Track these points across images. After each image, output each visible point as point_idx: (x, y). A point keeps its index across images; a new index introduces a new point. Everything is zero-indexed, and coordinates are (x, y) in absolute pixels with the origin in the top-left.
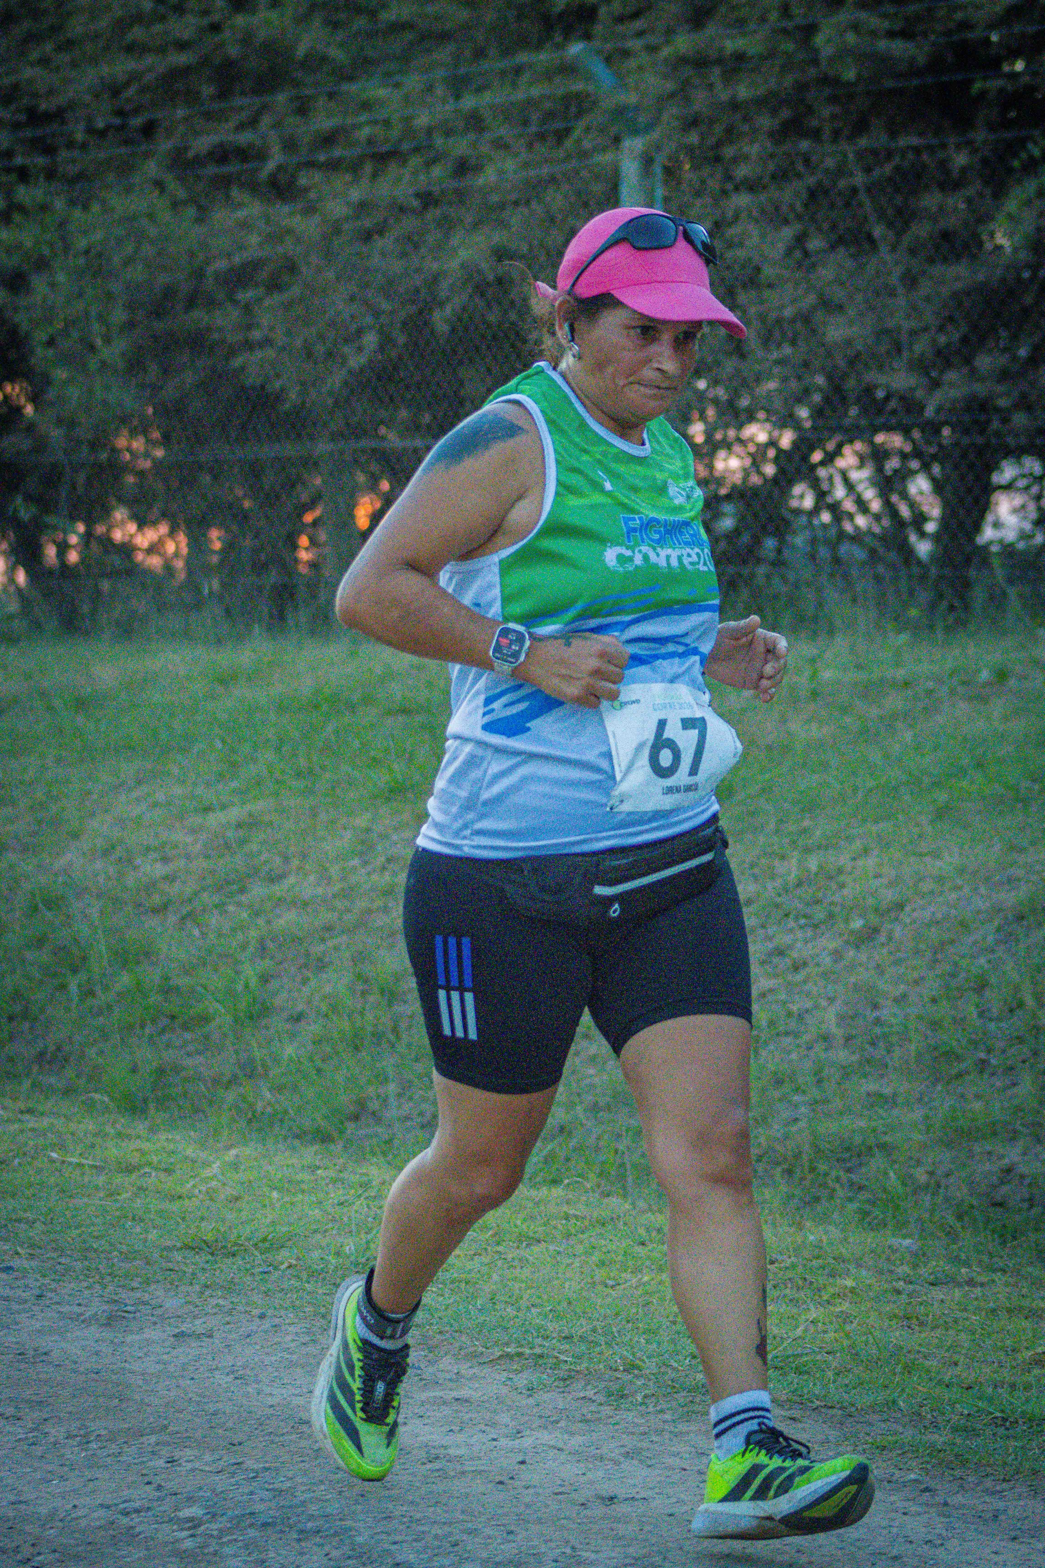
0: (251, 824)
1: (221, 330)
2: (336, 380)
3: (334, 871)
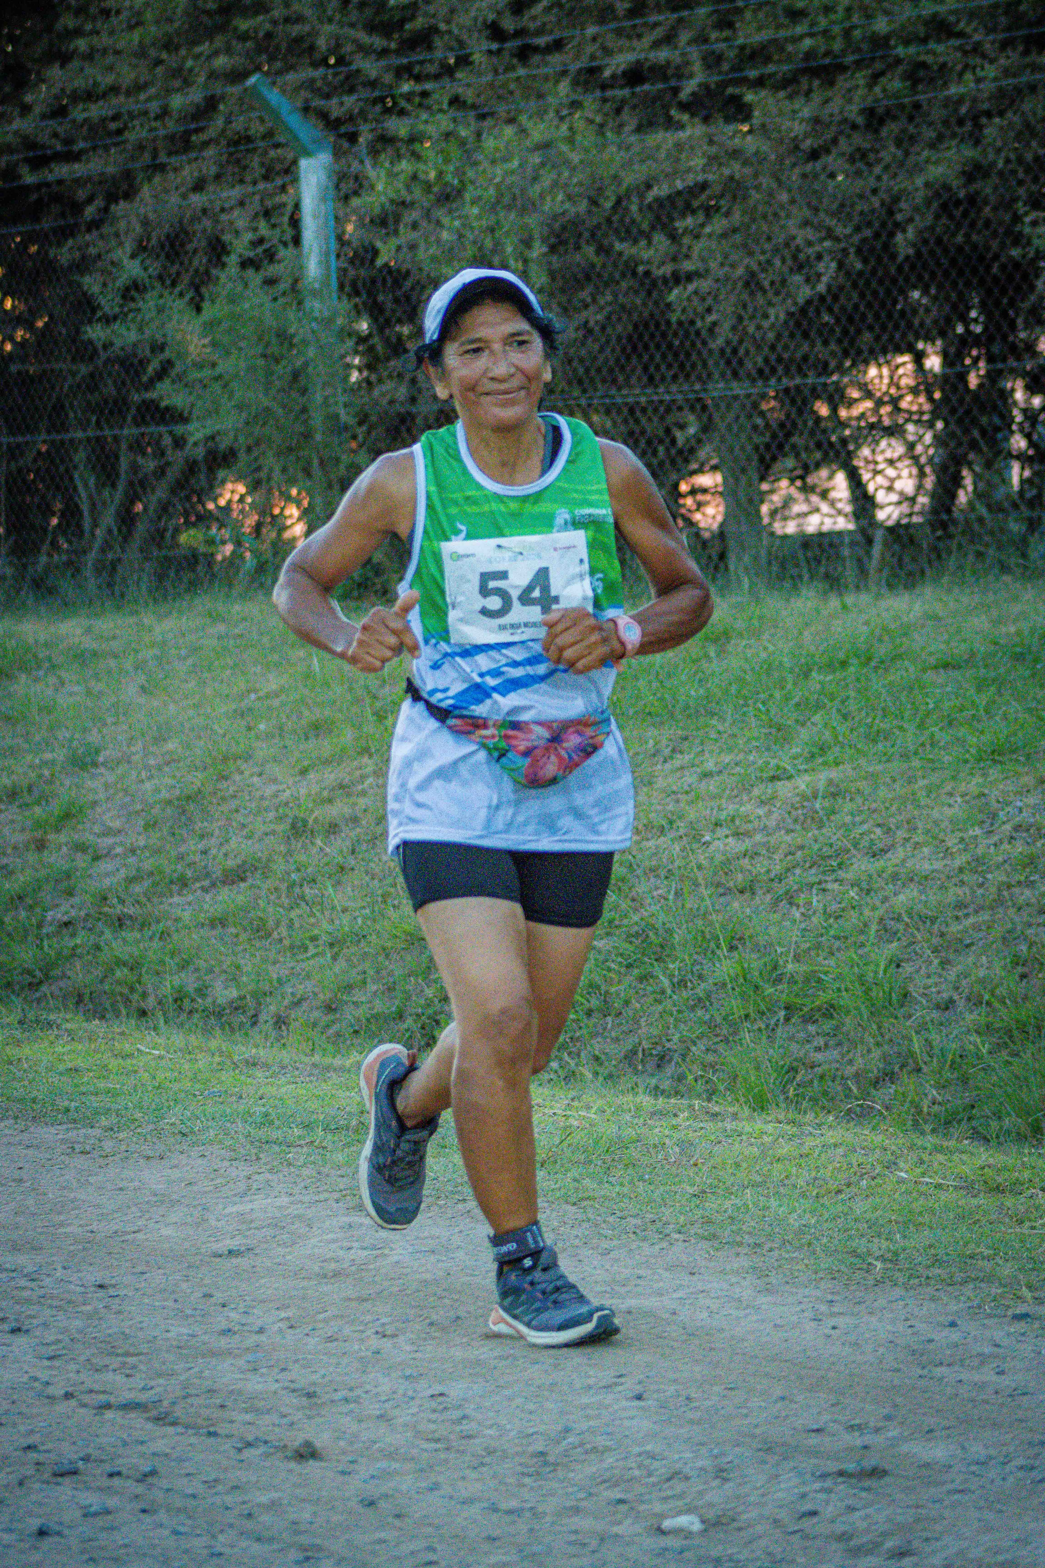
0: (835, 793)
1: (649, 262)
2: (777, 314)
3: (952, 842)
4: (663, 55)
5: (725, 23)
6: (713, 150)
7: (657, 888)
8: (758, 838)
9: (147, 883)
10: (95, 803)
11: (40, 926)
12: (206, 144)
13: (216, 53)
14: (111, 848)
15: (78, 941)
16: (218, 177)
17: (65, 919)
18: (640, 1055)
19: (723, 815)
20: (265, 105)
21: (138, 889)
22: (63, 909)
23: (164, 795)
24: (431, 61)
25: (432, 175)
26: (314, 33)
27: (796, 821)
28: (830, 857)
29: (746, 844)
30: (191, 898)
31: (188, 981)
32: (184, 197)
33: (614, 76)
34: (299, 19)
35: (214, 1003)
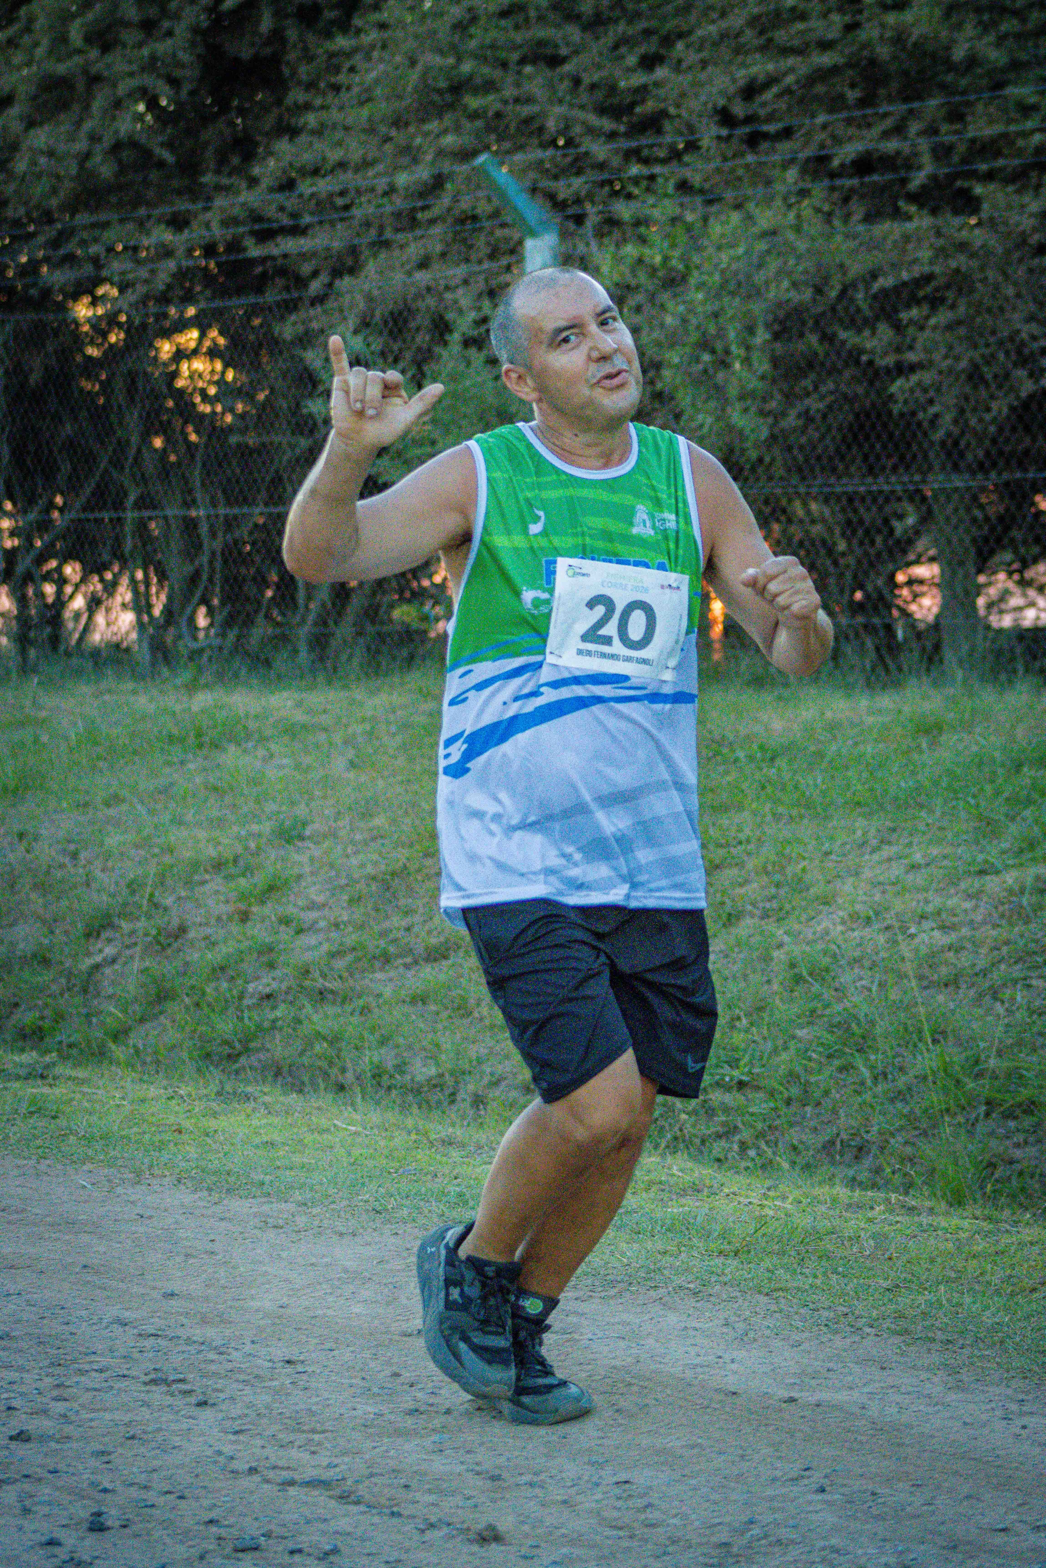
1: (872, 352)
2: (1000, 407)
4: (892, 146)
5: (956, 116)
6: (941, 242)
7: (861, 979)
8: (965, 931)
9: (349, 958)
10: (300, 877)
11: (241, 997)
12: (432, 222)
13: (445, 131)
14: (315, 922)
15: (278, 1013)
16: (443, 255)
17: (268, 990)
18: (838, 1145)
19: (930, 908)
20: (493, 185)
21: (340, 964)
22: (265, 981)
23: (370, 870)
24: (660, 145)
25: (658, 259)
26: (543, 114)
27: (1002, 916)
28: (1034, 953)
29: (951, 938)
30: (392, 974)
31: (387, 1057)
32: (409, 273)
33: (842, 165)
34: (529, 100)
35: (412, 1080)
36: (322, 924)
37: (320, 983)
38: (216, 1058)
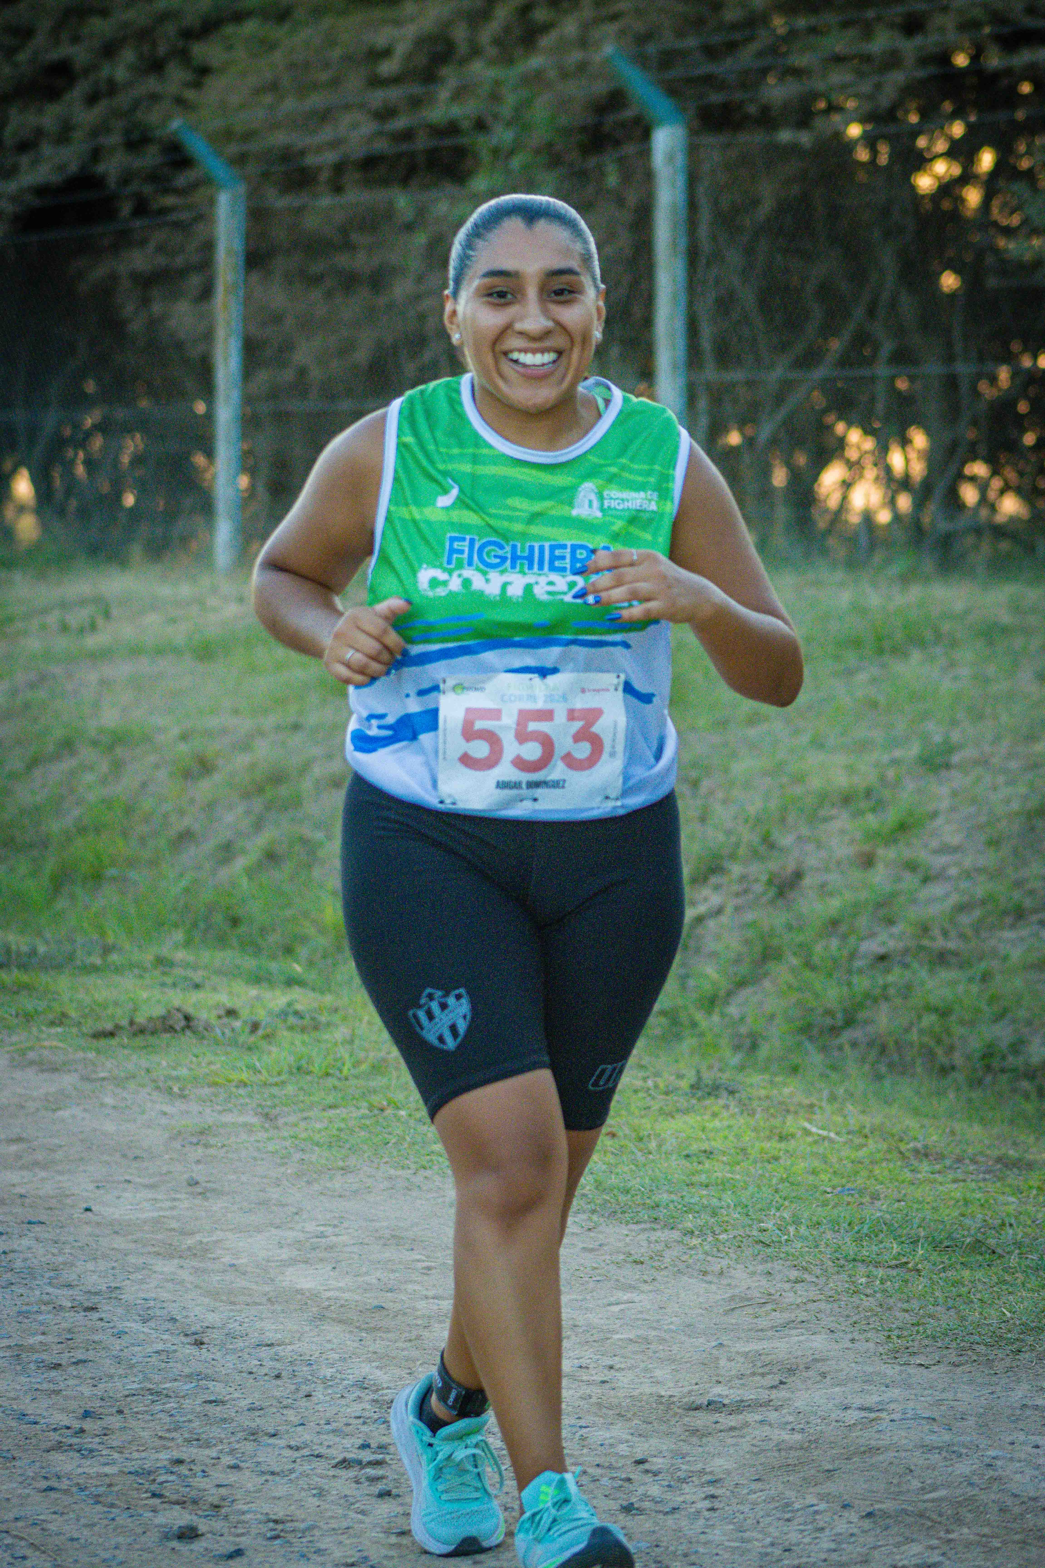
36: (953, 871)
37: (940, 943)
38: (815, 1031)
